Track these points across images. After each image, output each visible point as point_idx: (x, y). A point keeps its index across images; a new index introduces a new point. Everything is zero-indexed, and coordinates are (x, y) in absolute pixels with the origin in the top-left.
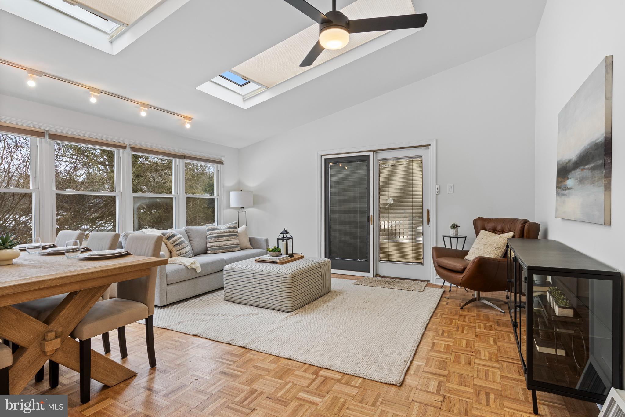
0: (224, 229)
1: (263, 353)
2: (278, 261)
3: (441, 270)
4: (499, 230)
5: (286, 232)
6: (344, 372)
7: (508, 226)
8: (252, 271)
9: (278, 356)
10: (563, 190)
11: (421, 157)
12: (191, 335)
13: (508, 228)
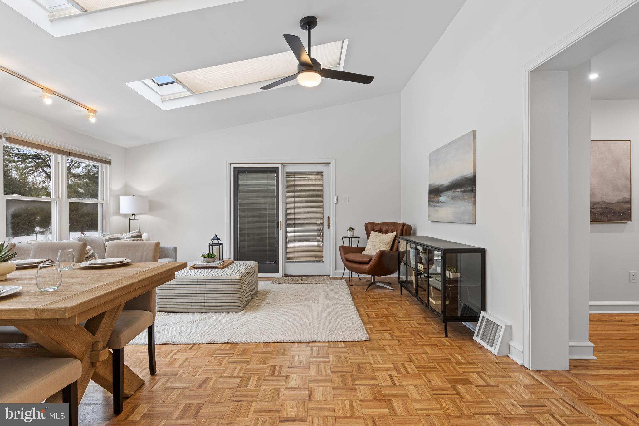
0: (128, 238)
1: (250, 343)
2: (218, 266)
3: (349, 264)
4: (385, 231)
5: (217, 238)
6: (328, 341)
7: (391, 228)
8: (196, 277)
9: (267, 343)
10: (436, 203)
11: (322, 172)
12: (159, 345)
13: (391, 229)
